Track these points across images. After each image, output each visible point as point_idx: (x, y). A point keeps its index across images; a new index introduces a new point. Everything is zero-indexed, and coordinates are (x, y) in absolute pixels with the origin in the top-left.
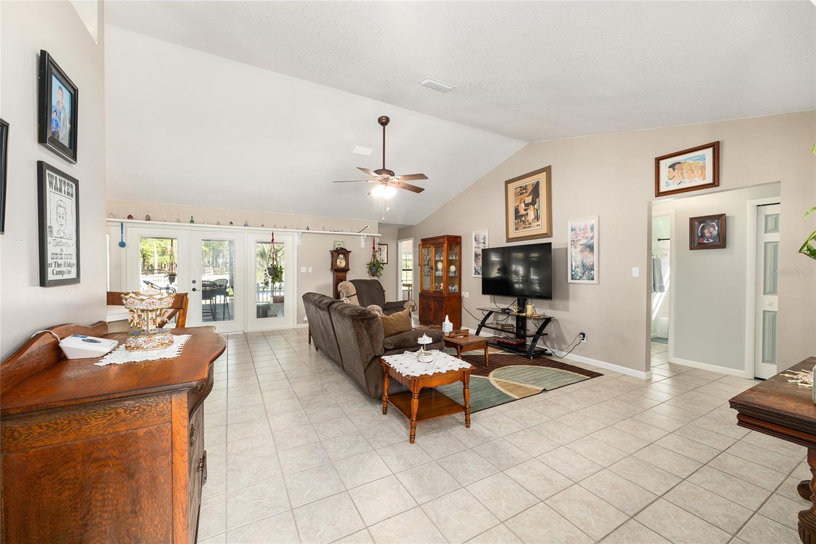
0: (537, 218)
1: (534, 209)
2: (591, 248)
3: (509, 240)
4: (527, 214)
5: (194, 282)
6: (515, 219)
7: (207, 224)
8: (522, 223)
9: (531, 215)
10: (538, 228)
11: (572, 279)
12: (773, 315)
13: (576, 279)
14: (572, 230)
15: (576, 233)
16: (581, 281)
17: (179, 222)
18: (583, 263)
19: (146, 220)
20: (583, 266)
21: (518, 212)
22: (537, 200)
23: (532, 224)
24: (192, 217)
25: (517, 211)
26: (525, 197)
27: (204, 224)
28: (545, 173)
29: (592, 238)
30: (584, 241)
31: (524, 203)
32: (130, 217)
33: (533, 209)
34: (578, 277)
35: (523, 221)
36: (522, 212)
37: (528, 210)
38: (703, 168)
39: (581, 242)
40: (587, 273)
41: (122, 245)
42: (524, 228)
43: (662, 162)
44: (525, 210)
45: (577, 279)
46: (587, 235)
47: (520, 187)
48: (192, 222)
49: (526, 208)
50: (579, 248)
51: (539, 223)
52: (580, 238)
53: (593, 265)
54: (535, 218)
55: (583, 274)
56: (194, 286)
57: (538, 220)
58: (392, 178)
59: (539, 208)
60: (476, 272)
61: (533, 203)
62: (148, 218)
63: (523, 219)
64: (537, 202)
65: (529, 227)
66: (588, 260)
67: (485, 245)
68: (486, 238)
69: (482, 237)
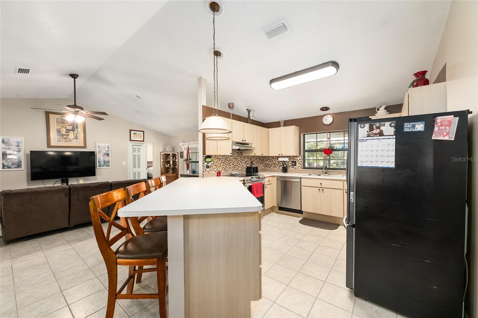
0: (76, 138)
1: (74, 133)
2: (108, 155)
4: (68, 135)
6: (57, 136)
8: (63, 138)
9: (71, 136)
10: (77, 143)
11: (99, 166)
13: (100, 167)
14: (98, 147)
15: (100, 148)
16: (103, 167)
18: (104, 160)
20: (104, 161)
22: (76, 129)
23: (72, 141)
25: (59, 131)
26: (67, 125)
29: (108, 151)
30: (105, 152)
31: (65, 128)
34: (102, 166)
36: (64, 133)
37: (69, 133)
38: (141, 136)
39: (103, 152)
40: (106, 164)
42: (65, 141)
43: (132, 132)
44: (66, 132)
46: (106, 149)
47: (62, 119)
50: (102, 154)
51: (78, 140)
52: (103, 150)
53: (109, 161)
54: (74, 138)
55: (104, 165)
58: (82, 111)
59: (78, 134)
60: (4, 167)
61: (73, 130)
63: (65, 137)
64: (76, 131)
65: (70, 142)
66: (107, 159)
67: (20, 148)
68: (21, 143)
69: (15, 142)
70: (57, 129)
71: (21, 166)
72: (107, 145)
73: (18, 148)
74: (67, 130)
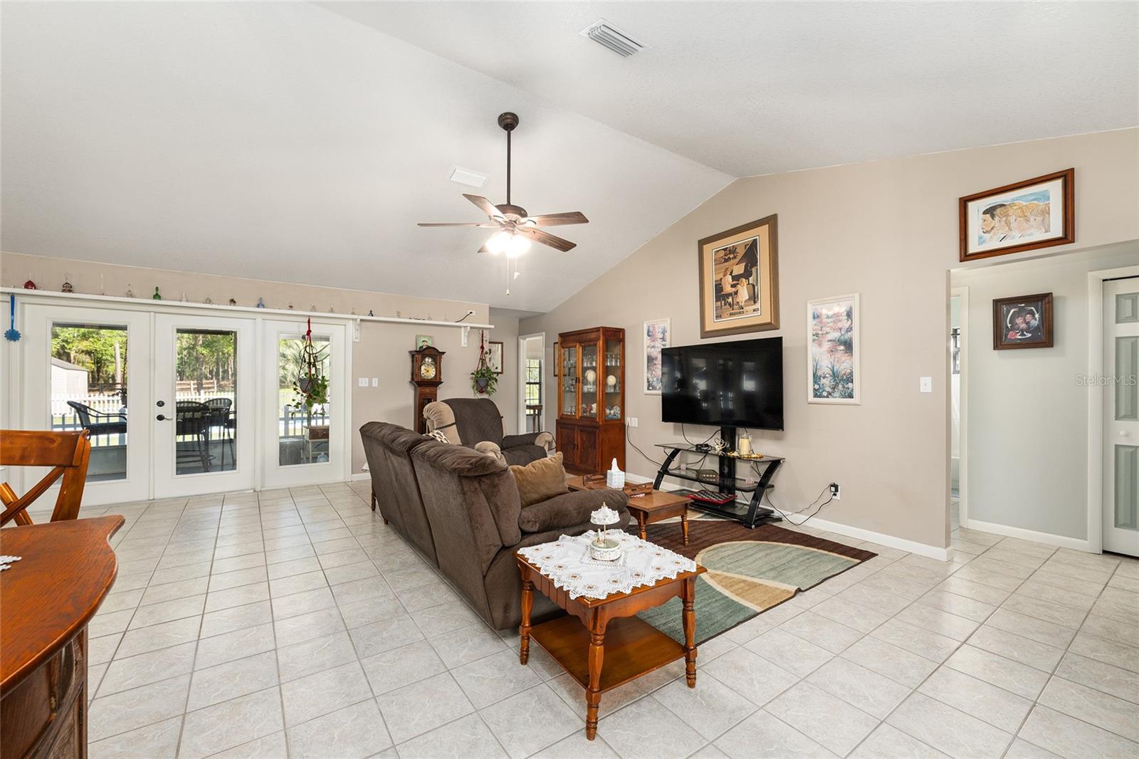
0: (754, 298)
1: (749, 284)
2: (848, 346)
3: (705, 334)
4: (736, 293)
5: (161, 404)
6: (716, 301)
7: (187, 301)
8: (728, 306)
9: (744, 294)
10: (755, 314)
11: (816, 396)
12: (1132, 452)
13: (820, 396)
14: (814, 318)
15: (821, 322)
16: (830, 400)
17: (131, 296)
18: (833, 371)
19: (64, 291)
20: (834, 375)
21: (722, 289)
22: (754, 270)
23: (745, 309)
24: (157, 289)
25: (719, 287)
26: (734, 265)
27: (181, 301)
28: (767, 225)
29: (850, 329)
30: (836, 335)
31: (731, 274)
32: (30, 285)
33: (746, 284)
34: (825, 394)
35: (730, 304)
36: (728, 289)
37: (739, 286)
38: (1046, 212)
39: (831, 336)
40: (840, 386)
41: (13, 335)
43: (971, 205)
44: (733, 286)
45: (824, 397)
46: (840, 325)
47: (725, 249)
48: (157, 296)
49: (735, 282)
50: (827, 345)
51: (758, 306)
52: (828, 330)
53: (851, 374)
54: (750, 299)
55: (834, 388)
56: (160, 411)
57: (755, 302)
59: (757, 283)
60: (649, 386)
61: (747, 274)
62: (68, 288)
63: (730, 300)
64: (754, 273)
65: (740, 313)
66: (843, 366)
67: (666, 343)
68: (667, 332)
69: (660, 330)
72: (841, 309)
73: (663, 345)
74: (734, 278)
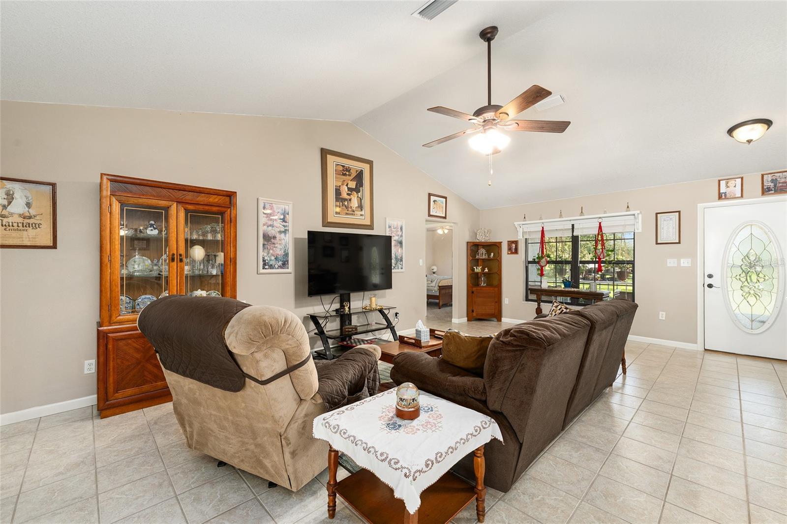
0: (361, 207)
1: (358, 197)
2: (400, 243)
3: (326, 223)
4: (350, 200)
6: (336, 201)
8: (344, 207)
9: (355, 203)
10: (361, 217)
14: (388, 227)
15: (391, 230)
16: (394, 271)
18: (395, 255)
20: (396, 257)
21: (340, 194)
22: (361, 189)
23: (356, 213)
25: (338, 192)
26: (349, 180)
28: (369, 164)
29: (402, 236)
30: (399, 238)
31: (347, 185)
33: (356, 196)
34: (393, 267)
35: (346, 206)
36: (344, 195)
37: (352, 196)
38: (443, 207)
39: (395, 239)
40: (398, 262)
42: (347, 214)
44: (348, 194)
46: (398, 233)
47: (343, 166)
49: (350, 192)
50: (393, 243)
51: (363, 213)
52: (394, 234)
53: (402, 257)
54: (358, 207)
55: (396, 264)
57: (361, 210)
59: (363, 198)
60: (265, 264)
61: (357, 190)
63: (346, 203)
64: (361, 191)
66: (399, 253)
67: (287, 224)
68: (288, 214)
69: (280, 211)
70: (336, 186)
71: (288, 263)
72: (400, 224)
73: (284, 226)
74: (348, 188)
